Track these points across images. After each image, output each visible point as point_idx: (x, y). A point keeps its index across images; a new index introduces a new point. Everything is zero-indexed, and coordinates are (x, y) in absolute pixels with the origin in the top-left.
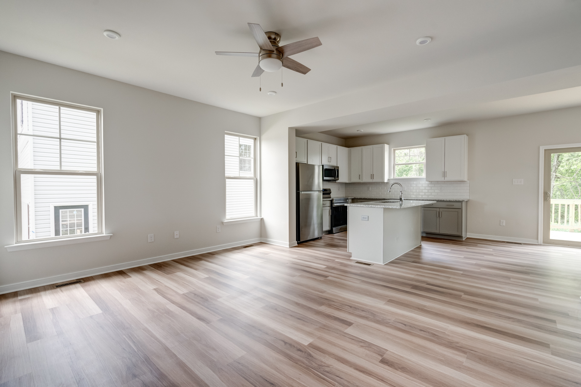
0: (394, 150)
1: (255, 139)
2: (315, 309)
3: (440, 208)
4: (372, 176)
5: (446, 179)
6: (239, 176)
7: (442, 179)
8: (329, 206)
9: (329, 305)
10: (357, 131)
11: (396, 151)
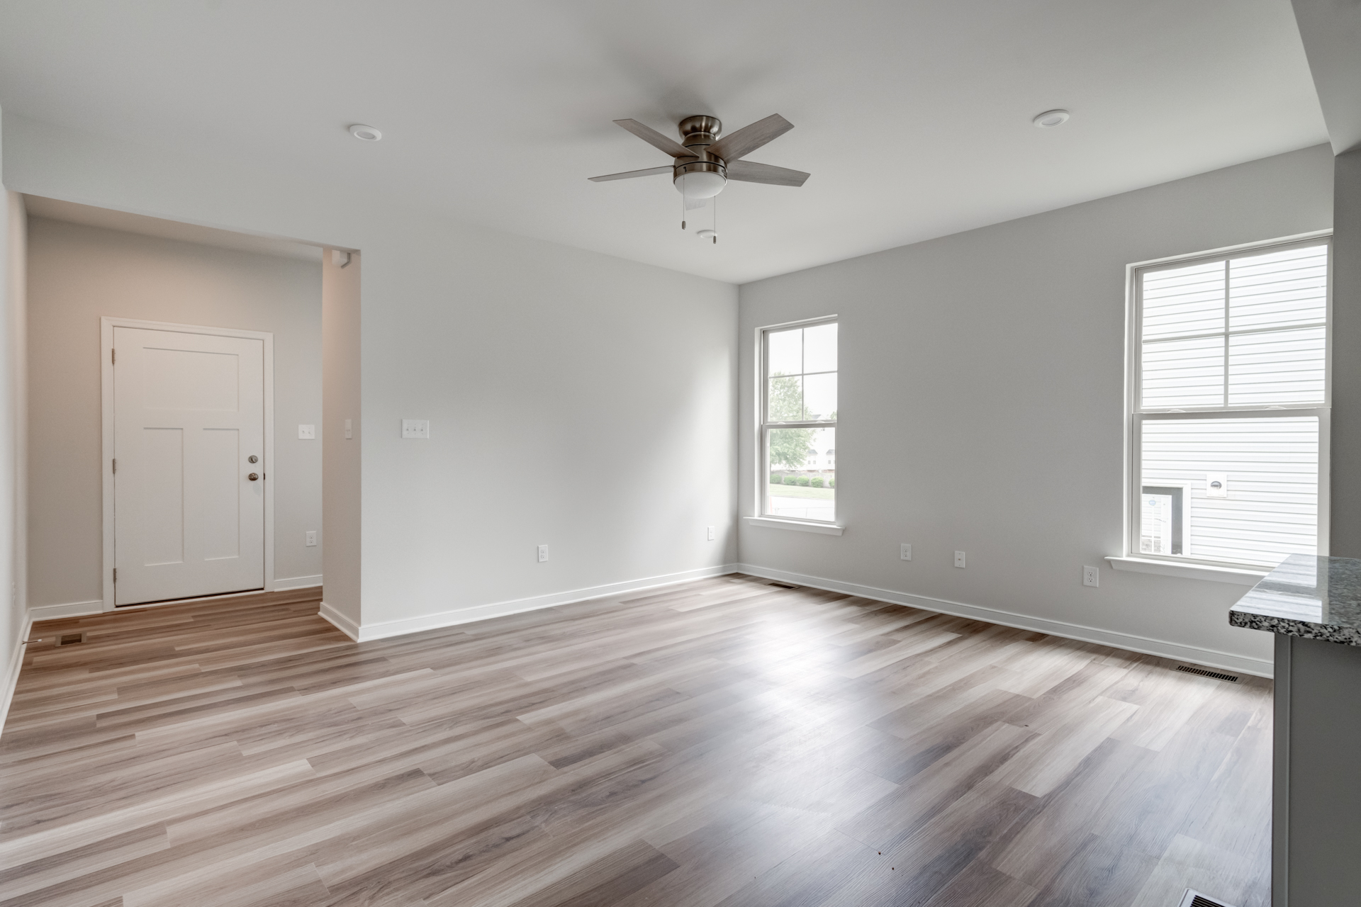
6: (1222, 404)
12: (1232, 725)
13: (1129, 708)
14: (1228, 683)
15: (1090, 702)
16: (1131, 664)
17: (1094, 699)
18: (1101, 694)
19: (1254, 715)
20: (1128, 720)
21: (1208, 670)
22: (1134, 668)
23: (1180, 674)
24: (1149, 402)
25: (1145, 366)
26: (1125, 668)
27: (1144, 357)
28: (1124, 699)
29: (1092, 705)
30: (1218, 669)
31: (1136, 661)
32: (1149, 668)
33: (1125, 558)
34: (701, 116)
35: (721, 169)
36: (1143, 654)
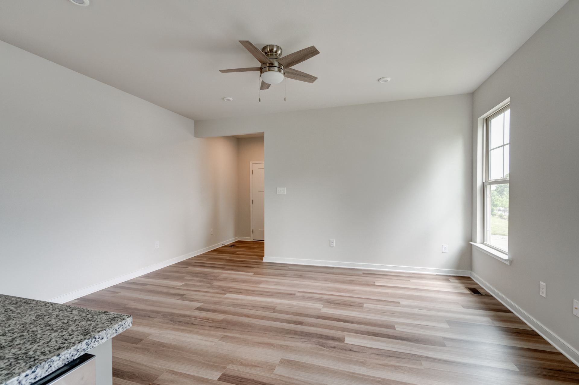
2: (229, 315)
9: (215, 321)
34: (267, 46)
35: (282, 70)
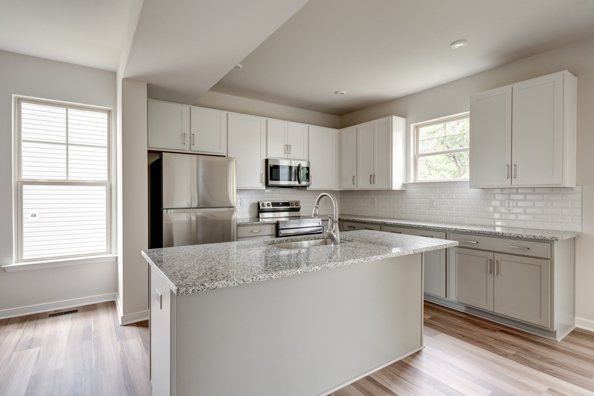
0: (417, 127)
1: (109, 112)
3: (494, 252)
4: (372, 178)
5: (516, 183)
6: (65, 178)
7: (506, 183)
8: (270, 234)
10: (336, 93)
11: (422, 131)
12: (87, 335)
13: (34, 351)
14: (74, 315)
15: (9, 360)
16: (23, 324)
17: (11, 357)
18: (14, 351)
19: (93, 325)
20: (37, 359)
21: (64, 311)
22: (26, 326)
23: (51, 319)
24: (26, 175)
25: (23, 154)
26: (21, 328)
27: (23, 149)
28: (29, 347)
29: (11, 361)
30: (67, 309)
31: (25, 321)
32: (34, 323)
33: (14, 264)
36: (27, 316)
